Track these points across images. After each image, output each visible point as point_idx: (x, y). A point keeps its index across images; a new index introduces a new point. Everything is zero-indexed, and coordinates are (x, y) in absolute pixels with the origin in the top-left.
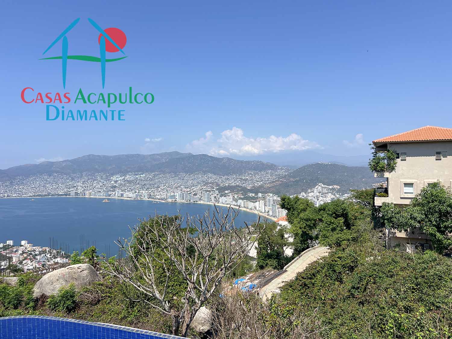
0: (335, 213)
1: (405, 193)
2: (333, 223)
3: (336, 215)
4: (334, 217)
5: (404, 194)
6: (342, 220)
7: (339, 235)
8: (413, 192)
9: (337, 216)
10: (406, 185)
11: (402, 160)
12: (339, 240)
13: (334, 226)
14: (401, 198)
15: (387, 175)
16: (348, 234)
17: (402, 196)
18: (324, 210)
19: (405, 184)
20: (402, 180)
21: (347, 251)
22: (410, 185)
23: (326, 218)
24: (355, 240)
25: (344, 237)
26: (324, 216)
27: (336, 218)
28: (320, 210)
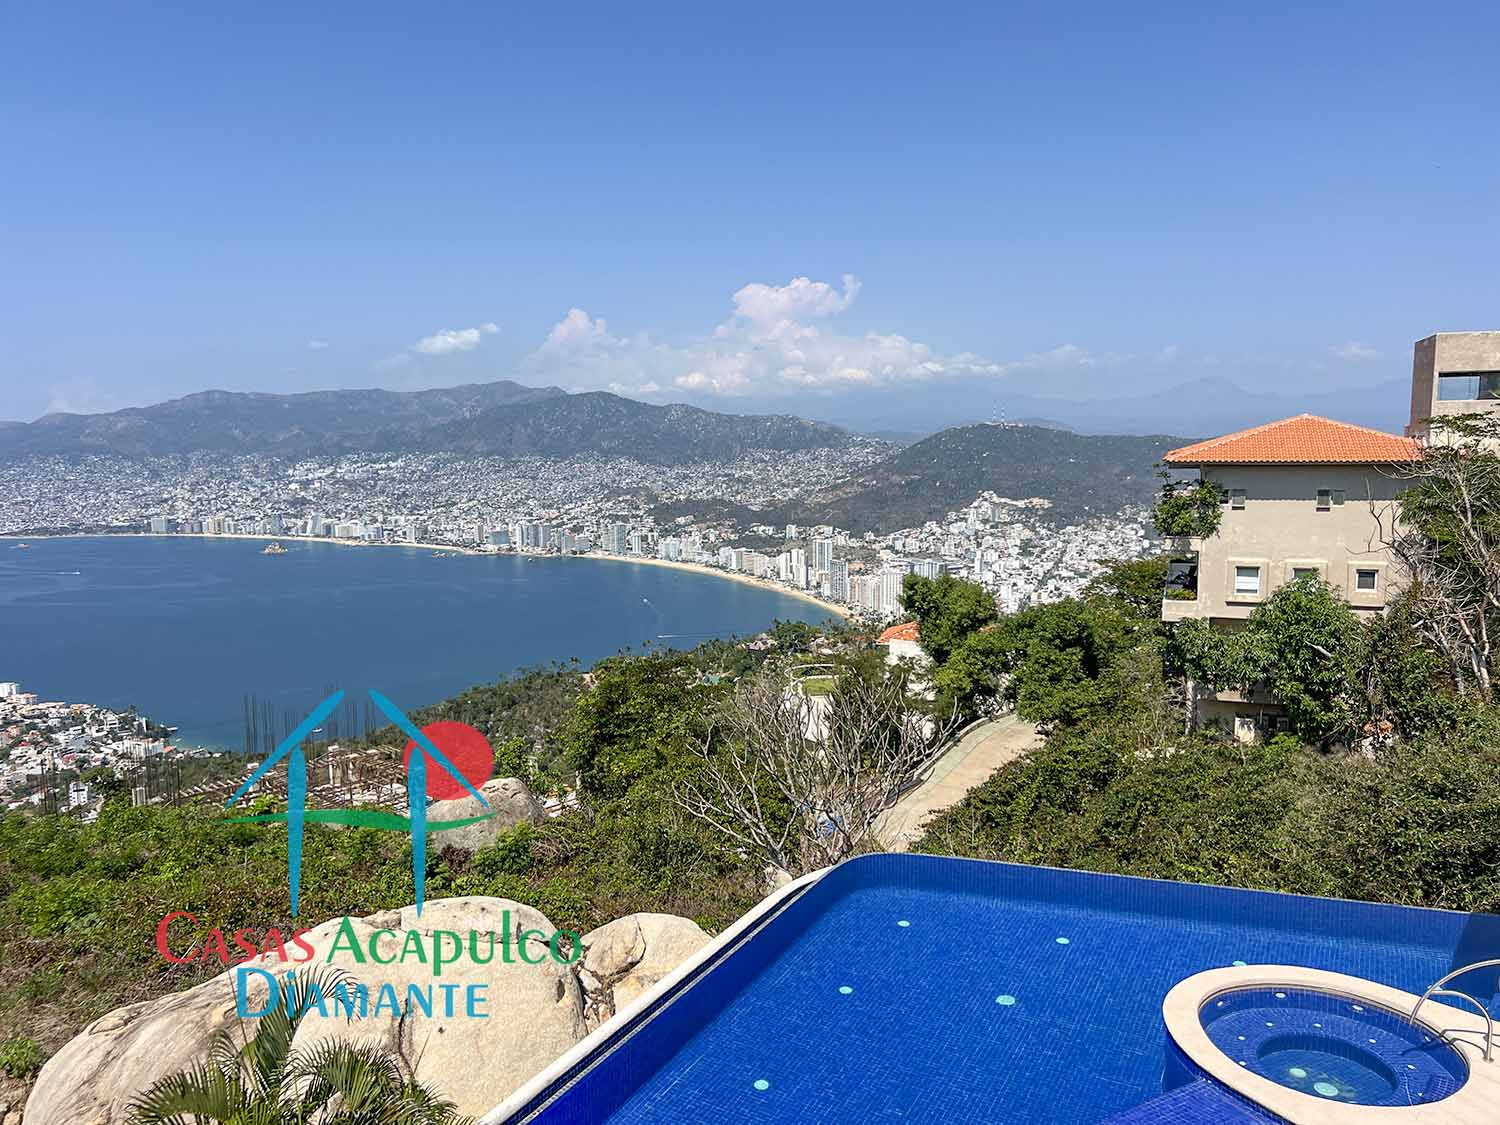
0: (1059, 637)
1: (1239, 591)
2: (1054, 662)
3: (1063, 640)
4: (1056, 646)
5: (1236, 594)
6: (1076, 654)
7: (1070, 694)
8: (1257, 589)
9: (1066, 644)
10: (1242, 570)
11: (1234, 508)
12: (1068, 705)
13: (1058, 669)
14: (1229, 604)
15: (1196, 544)
16: (1090, 691)
17: (1230, 599)
18: (1031, 626)
19: (1238, 568)
20: (1231, 559)
21: (1091, 737)
22: (1252, 571)
23: (1035, 647)
24: (1108, 705)
25: (1083, 698)
26: (1030, 642)
27: (1062, 650)
28: (1021, 626)
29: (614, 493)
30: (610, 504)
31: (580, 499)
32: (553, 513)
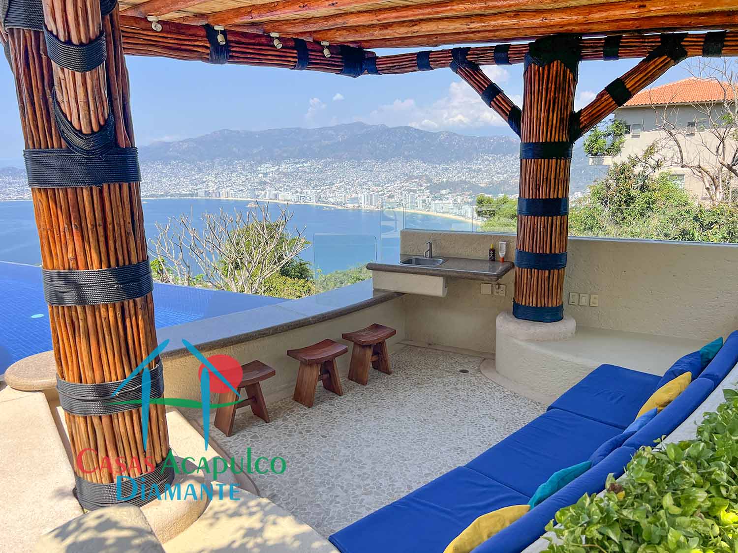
29: (410, 178)
30: (408, 184)
31: (393, 181)
32: (380, 188)
